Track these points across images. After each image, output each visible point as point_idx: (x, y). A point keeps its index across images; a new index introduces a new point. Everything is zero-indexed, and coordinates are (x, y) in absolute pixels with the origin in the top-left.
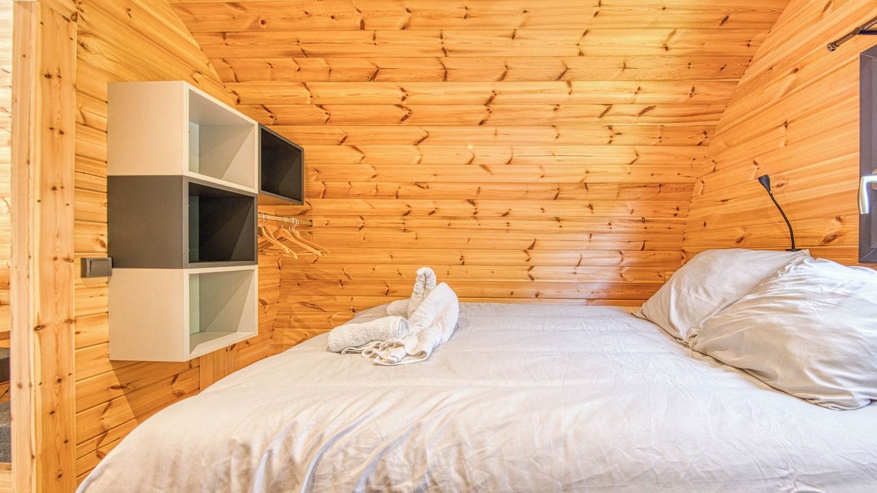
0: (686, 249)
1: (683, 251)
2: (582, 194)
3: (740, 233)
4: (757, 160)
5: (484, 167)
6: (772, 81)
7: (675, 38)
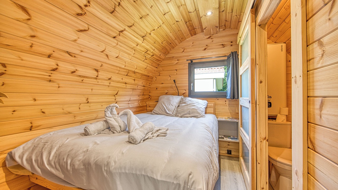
0: (150, 95)
1: (150, 96)
2: (133, 75)
3: (166, 91)
4: (170, 75)
5: (107, 56)
6: (173, 60)
7: (164, 42)
